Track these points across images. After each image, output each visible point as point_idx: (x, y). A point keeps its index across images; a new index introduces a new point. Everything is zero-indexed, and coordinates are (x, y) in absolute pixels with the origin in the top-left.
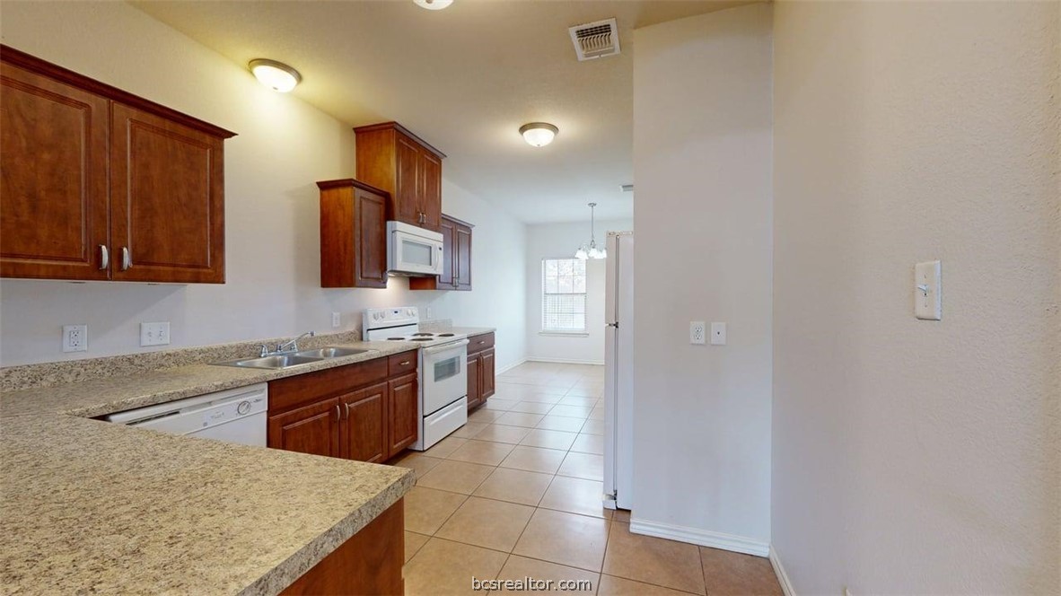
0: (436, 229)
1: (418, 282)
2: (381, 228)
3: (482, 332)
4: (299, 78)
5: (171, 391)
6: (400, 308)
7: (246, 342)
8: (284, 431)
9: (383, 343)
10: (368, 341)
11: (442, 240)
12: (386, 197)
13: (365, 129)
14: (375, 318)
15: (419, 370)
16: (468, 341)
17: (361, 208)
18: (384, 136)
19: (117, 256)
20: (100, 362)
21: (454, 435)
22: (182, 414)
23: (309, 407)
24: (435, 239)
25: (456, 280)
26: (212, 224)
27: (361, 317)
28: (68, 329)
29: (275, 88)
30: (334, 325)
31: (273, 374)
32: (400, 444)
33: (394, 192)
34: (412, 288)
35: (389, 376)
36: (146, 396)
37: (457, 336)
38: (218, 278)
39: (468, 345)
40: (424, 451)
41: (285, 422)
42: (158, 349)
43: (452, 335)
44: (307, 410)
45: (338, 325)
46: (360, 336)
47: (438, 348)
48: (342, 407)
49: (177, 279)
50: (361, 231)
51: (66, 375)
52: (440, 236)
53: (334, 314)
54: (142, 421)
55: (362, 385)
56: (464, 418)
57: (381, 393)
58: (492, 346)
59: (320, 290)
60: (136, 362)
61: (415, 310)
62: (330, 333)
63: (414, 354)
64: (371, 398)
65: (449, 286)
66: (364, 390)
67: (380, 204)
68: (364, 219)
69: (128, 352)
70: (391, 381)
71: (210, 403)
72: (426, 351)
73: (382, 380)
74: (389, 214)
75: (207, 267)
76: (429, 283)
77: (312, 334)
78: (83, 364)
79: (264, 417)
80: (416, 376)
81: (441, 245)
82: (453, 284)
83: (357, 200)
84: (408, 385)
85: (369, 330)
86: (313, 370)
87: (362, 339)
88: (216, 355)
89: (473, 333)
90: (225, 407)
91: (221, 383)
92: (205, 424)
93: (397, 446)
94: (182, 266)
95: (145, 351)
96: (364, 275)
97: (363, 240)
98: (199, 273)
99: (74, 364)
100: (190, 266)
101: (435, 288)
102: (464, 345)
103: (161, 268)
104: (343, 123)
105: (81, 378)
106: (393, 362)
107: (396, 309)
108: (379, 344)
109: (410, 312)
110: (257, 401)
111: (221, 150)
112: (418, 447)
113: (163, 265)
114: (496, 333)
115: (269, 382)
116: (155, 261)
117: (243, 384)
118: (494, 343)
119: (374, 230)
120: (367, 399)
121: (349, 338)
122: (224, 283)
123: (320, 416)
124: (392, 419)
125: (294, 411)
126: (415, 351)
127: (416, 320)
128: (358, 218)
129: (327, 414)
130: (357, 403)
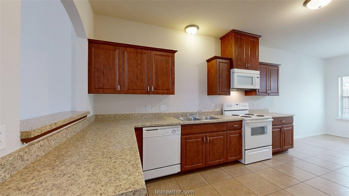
0: (256, 69)
1: (248, 92)
2: (228, 72)
3: (284, 116)
4: (198, 28)
5: (155, 124)
6: (239, 103)
7: (184, 112)
8: (186, 142)
9: (230, 116)
10: (224, 115)
11: (259, 74)
12: (231, 60)
13: (223, 37)
14: (227, 107)
15: (243, 129)
16: (273, 120)
17: (219, 66)
18: (230, 37)
19: (150, 88)
20: (152, 114)
21: (262, 162)
22: (158, 130)
23: (195, 135)
24: (256, 74)
25: (268, 92)
26: (172, 78)
27: (222, 106)
28: (147, 106)
29: (191, 34)
30: (212, 108)
31: (182, 123)
32: (232, 158)
33: (234, 58)
34: (246, 95)
35: (227, 130)
36: (150, 124)
37: (266, 117)
38: (173, 93)
39: (273, 122)
40: (245, 164)
41: (186, 139)
42: (164, 112)
43: (264, 116)
44: (194, 136)
45: (214, 108)
46: (222, 113)
47: (253, 121)
48: (206, 138)
49: (163, 94)
50: (219, 74)
51: (146, 116)
52: (258, 72)
53: (212, 104)
54: (153, 130)
55: (215, 131)
56: (270, 156)
57: (224, 136)
58: (292, 123)
59: (207, 96)
60: (159, 114)
61: (247, 104)
62: (210, 111)
63: (240, 122)
64: (219, 137)
65: (265, 94)
66: (216, 133)
67: (228, 63)
68: (220, 70)
69: (158, 112)
70: (228, 132)
71: (165, 128)
72: (246, 122)
73: (224, 131)
74: (231, 66)
75: (170, 90)
76: (253, 93)
77: (201, 111)
78: (150, 114)
79: (180, 136)
80: (242, 132)
81: (259, 76)
82: (266, 93)
83: (218, 63)
84: (237, 135)
85: (224, 111)
86: (195, 123)
87: (222, 114)
88: (176, 115)
89: (277, 116)
90: (169, 130)
91: (167, 123)
92: (164, 134)
93: (231, 158)
94: (164, 90)
95: (161, 112)
96: (220, 91)
97: (220, 78)
98: (168, 92)
99: (148, 114)
100: (166, 90)
101: (256, 95)
102: (270, 121)
103: (160, 91)
104: (216, 38)
105: (149, 117)
106: (229, 124)
107: (237, 103)
108: (228, 117)
109: (244, 105)
110: (178, 130)
111: (174, 56)
112: (243, 162)
113: (160, 90)
114: (294, 117)
115: (181, 125)
116: (159, 89)
117: (173, 125)
118: (293, 122)
119: (225, 73)
120: (217, 137)
121: (217, 113)
122: (174, 94)
123: (198, 139)
124: (228, 147)
125: (190, 136)
126: (241, 121)
127: (247, 108)
128: (218, 69)
129: (201, 139)
130: (213, 138)
